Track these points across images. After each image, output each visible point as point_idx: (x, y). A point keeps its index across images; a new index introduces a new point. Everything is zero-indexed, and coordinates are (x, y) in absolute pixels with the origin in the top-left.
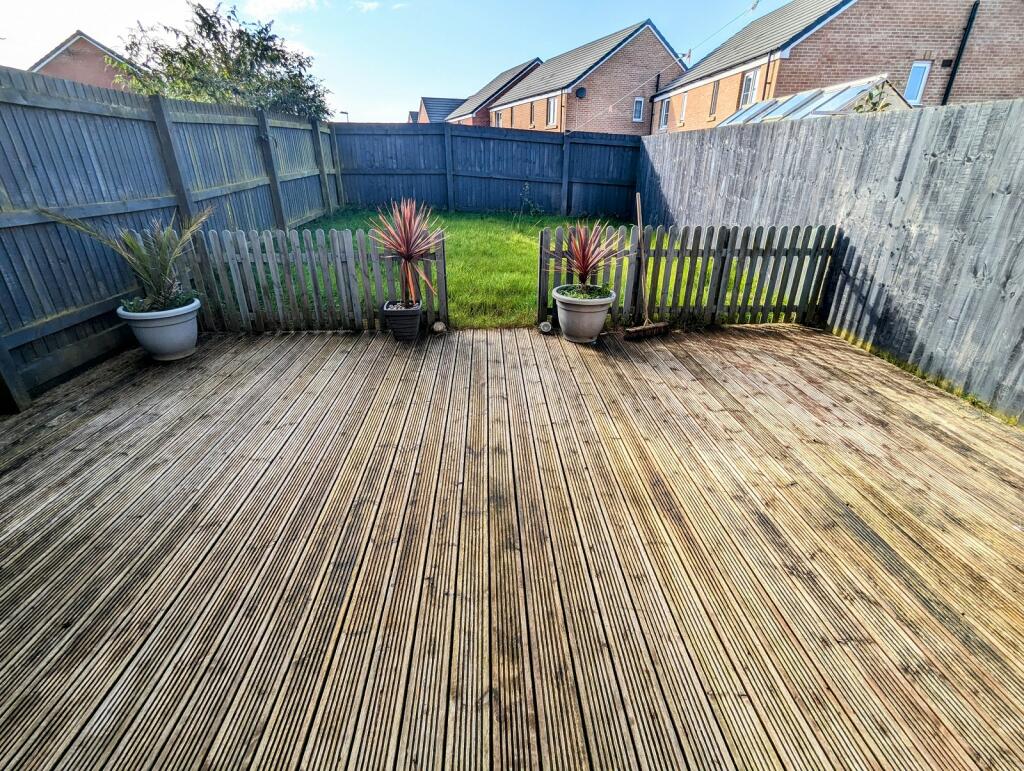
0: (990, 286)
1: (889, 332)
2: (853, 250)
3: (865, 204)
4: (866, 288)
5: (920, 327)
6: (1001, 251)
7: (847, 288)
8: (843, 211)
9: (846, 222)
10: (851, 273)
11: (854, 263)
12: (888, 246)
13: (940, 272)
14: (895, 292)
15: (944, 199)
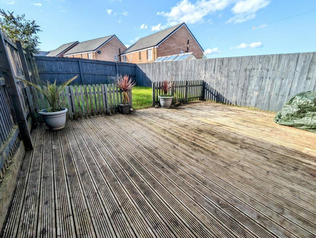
0: (235, 87)
1: (219, 98)
2: (207, 84)
3: (208, 75)
4: (212, 91)
5: (224, 96)
6: (236, 80)
7: (208, 91)
8: (203, 77)
9: (204, 79)
10: (208, 88)
11: (208, 87)
12: (215, 82)
13: (226, 85)
14: (218, 91)
15: (224, 73)
